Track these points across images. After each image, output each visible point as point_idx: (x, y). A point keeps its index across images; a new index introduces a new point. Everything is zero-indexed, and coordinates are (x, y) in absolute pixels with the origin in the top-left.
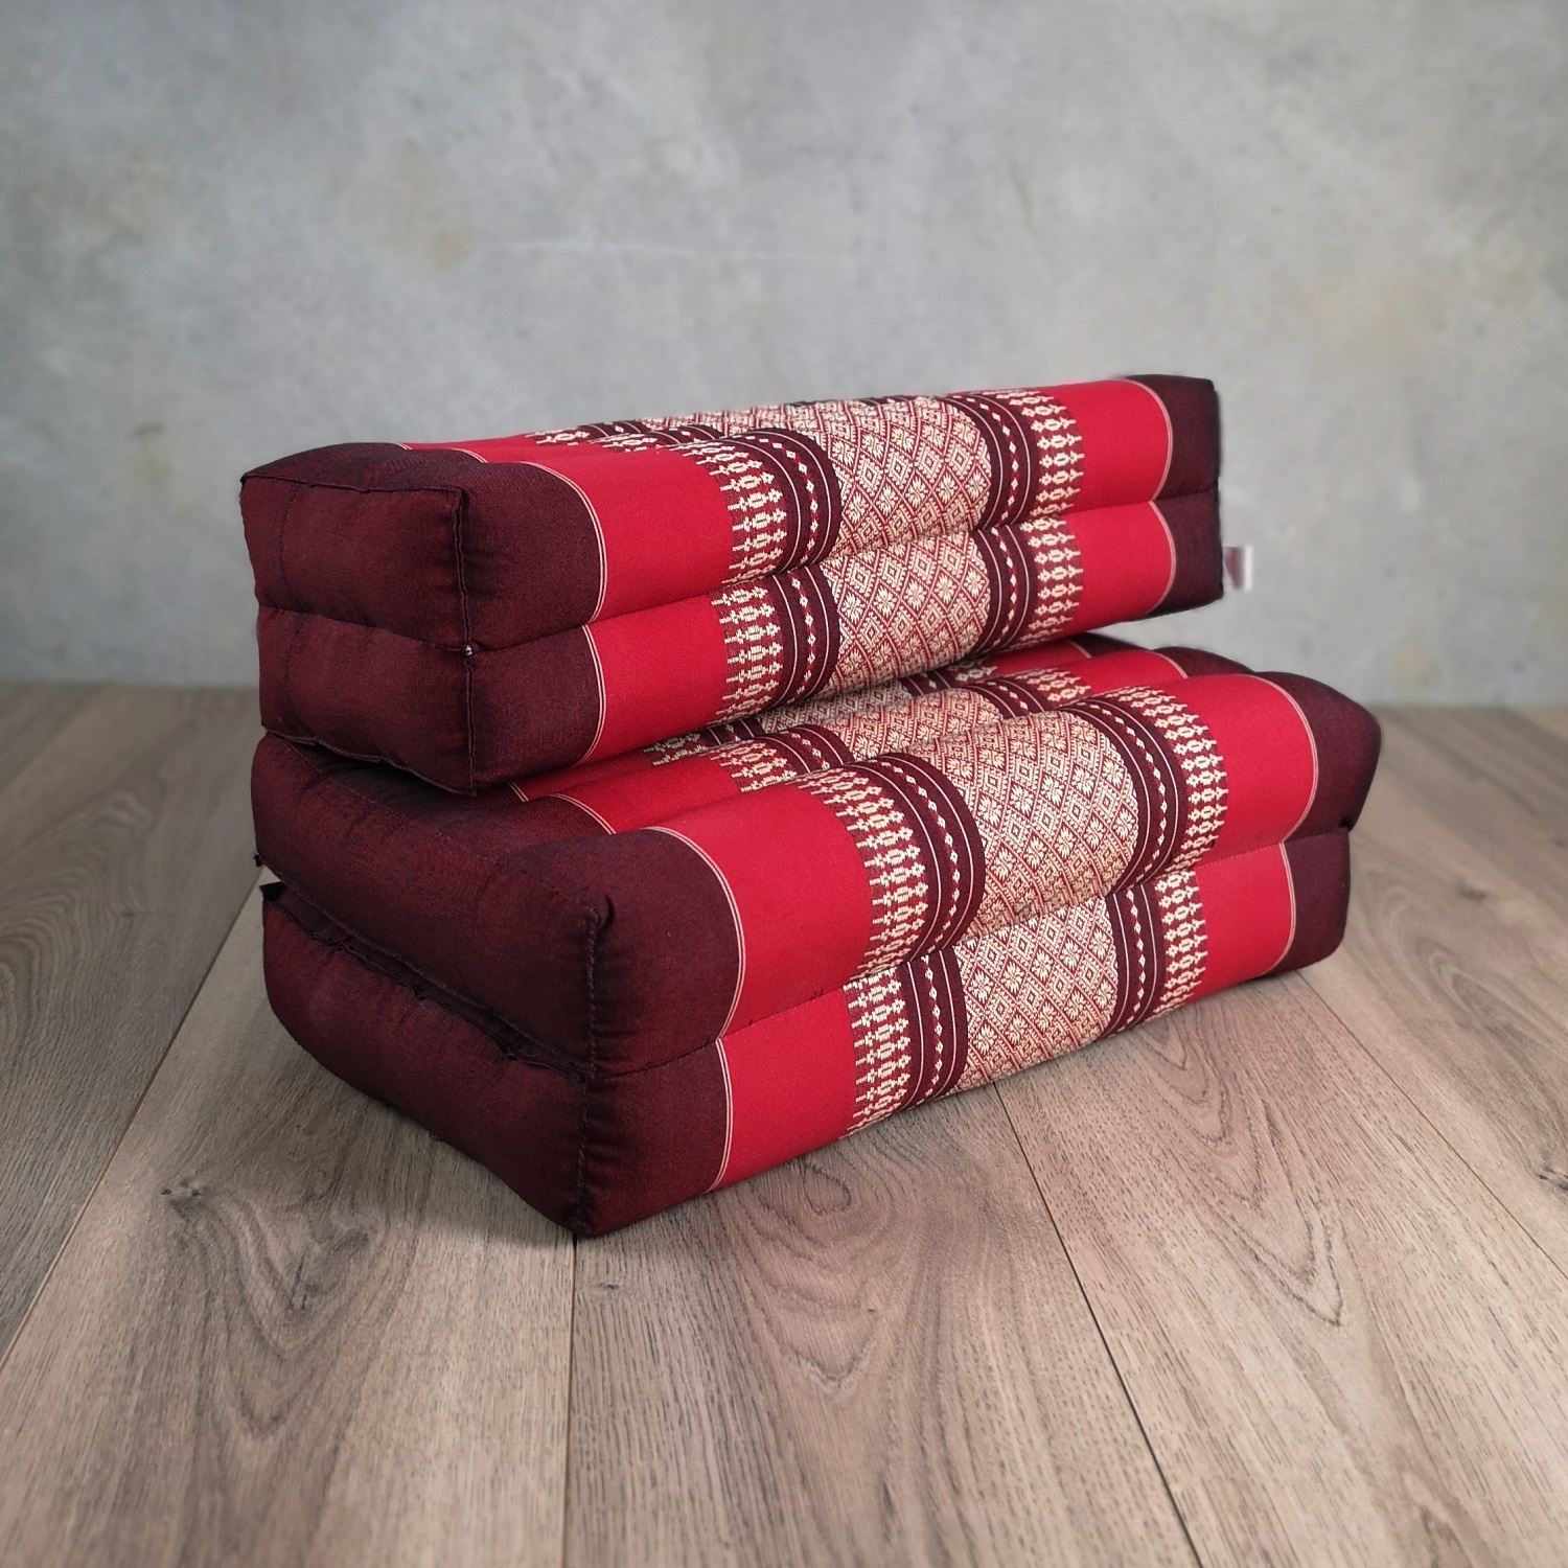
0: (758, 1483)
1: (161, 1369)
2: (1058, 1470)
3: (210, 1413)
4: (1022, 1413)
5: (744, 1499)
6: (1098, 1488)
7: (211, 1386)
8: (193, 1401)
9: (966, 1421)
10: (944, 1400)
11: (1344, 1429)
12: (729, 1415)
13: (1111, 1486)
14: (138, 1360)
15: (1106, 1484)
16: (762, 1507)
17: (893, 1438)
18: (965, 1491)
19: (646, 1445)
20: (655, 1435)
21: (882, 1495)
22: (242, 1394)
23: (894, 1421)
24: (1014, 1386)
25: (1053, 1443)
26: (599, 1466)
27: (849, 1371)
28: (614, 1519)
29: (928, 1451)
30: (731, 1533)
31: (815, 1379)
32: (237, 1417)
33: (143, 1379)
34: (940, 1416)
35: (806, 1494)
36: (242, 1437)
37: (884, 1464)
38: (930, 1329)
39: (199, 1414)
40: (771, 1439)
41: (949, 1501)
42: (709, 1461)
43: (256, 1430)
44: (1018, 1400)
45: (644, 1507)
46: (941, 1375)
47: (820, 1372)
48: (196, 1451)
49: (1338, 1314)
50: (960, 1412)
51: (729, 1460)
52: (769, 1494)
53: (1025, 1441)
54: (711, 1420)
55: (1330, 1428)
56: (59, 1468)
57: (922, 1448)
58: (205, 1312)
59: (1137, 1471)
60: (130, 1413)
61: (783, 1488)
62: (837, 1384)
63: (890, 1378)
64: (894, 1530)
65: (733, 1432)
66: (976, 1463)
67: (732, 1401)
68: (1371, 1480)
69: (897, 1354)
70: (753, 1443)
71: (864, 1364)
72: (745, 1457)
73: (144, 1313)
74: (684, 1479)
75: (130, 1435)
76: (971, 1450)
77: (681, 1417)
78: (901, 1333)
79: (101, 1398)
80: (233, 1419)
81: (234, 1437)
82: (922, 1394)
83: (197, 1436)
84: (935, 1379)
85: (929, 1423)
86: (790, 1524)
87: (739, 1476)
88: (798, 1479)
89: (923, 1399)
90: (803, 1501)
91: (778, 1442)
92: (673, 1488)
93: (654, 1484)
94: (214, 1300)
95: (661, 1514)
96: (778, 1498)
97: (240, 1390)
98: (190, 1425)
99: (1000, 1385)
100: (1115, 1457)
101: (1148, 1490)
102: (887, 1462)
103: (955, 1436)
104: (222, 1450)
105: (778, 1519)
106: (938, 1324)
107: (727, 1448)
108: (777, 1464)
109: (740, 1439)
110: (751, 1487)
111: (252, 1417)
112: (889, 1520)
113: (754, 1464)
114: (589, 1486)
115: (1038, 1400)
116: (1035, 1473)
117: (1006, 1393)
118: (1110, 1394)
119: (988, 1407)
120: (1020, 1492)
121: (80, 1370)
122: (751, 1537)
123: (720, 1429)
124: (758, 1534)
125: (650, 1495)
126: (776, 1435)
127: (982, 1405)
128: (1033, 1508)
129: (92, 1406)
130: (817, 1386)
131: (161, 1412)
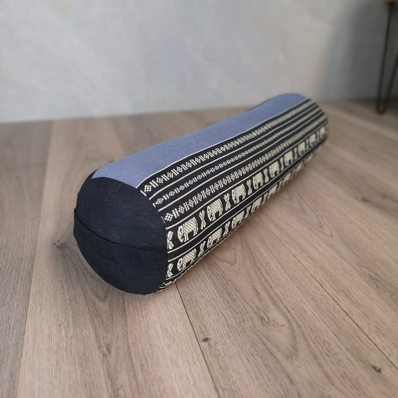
0: (227, 293)
1: (71, 289)
2: (291, 278)
3: (88, 298)
4: (277, 267)
5: (225, 297)
6: (301, 281)
7: (86, 291)
8: (83, 296)
9: (266, 270)
10: (259, 266)
11: (345, 260)
12: (213, 278)
13: (303, 280)
14: (64, 288)
15: (302, 280)
16: (230, 298)
17: (252, 277)
18: (273, 287)
19: (197, 288)
20: (198, 286)
21: (255, 290)
22: (94, 292)
23: (250, 273)
24: (272, 260)
25: (287, 272)
26: (188, 295)
27: (235, 263)
28: (197, 307)
29: (261, 279)
30: (226, 306)
31: (229, 266)
32: (95, 298)
33: (68, 292)
34: (260, 270)
35: (238, 294)
36: (99, 303)
37: (252, 283)
38: (249, 251)
39: (86, 299)
40: (225, 282)
41: (270, 289)
42: (213, 289)
43: (102, 300)
44: (275, 264)
45: (203, 303)
46: (256, 261)
47: (229, 264)
48: (88, 308)
49: (332, 234)
50: (264, 269)
51: (218, 288)
52: (230, 295)
53: (280, 273)
54: (209, 280)
55: (342, 260)
56: (55, 319)
57: (259, 278)
58: (77, 273)
59: (307, 276)
60: (68, 301)
61: (232, 293)
62: (234, 266)
63: (245, 263)
64: (262, 299)
65: (216, 282)
66: (272, 280)
67: (212, 274)
68: (356, 270)
69: (244, 257)
70: (221, 283)
71: (238, 261)
72: (221, 287)
73: (61, 276)
74: (209, 294)
75: (70, 307)
76: (270, 277)
77: (202, 280)
78: (243, 252)
79: (59, 299)
80: (95, 299)
81: (97, 303)
82: (254, 266)
83: (87, 304)
84: (255, 262)
85: (258, 272)
86: (238, 301)
87: (222, 292)
88: (235, 290)
89: (254, 267)
90: (238, 295)
91: (227, 282)
92: (208, 297)
93: (203, 297)
94: (78, 270)
95: (207, 304)
96: (233, 296)
97: (94, 291)
98: (84, 302)
99: (269, 261)
100: (301, 273)
101: (311, 280)
102: (253, 283)
103: (265, 274)
104: (95, 307)
105: (235, 301)
106: (250, 249)
107: (216, 286)
108: (229, 287)
109: (218, 283)
110: (225, 294)
111: (99, 297)
112: (259, 297)
113: (224, 289)
114: (188, 300)
115: (279, 263)
116: (286, 280)
117: (272, 262)
118: (293, 259)
119: (269, 266)
120: (285, 285)
121: (50, 293)
122: (231, 306)
123: (212, 281)
124: (232, 305)
125: (203, 300)
126: (225, 281)
127: (268, 266)
128: (289, 288)
129: (57, 301)
130: (230, 268)
131: (76, 300)
